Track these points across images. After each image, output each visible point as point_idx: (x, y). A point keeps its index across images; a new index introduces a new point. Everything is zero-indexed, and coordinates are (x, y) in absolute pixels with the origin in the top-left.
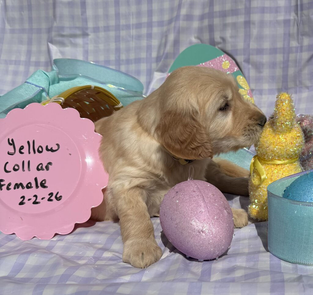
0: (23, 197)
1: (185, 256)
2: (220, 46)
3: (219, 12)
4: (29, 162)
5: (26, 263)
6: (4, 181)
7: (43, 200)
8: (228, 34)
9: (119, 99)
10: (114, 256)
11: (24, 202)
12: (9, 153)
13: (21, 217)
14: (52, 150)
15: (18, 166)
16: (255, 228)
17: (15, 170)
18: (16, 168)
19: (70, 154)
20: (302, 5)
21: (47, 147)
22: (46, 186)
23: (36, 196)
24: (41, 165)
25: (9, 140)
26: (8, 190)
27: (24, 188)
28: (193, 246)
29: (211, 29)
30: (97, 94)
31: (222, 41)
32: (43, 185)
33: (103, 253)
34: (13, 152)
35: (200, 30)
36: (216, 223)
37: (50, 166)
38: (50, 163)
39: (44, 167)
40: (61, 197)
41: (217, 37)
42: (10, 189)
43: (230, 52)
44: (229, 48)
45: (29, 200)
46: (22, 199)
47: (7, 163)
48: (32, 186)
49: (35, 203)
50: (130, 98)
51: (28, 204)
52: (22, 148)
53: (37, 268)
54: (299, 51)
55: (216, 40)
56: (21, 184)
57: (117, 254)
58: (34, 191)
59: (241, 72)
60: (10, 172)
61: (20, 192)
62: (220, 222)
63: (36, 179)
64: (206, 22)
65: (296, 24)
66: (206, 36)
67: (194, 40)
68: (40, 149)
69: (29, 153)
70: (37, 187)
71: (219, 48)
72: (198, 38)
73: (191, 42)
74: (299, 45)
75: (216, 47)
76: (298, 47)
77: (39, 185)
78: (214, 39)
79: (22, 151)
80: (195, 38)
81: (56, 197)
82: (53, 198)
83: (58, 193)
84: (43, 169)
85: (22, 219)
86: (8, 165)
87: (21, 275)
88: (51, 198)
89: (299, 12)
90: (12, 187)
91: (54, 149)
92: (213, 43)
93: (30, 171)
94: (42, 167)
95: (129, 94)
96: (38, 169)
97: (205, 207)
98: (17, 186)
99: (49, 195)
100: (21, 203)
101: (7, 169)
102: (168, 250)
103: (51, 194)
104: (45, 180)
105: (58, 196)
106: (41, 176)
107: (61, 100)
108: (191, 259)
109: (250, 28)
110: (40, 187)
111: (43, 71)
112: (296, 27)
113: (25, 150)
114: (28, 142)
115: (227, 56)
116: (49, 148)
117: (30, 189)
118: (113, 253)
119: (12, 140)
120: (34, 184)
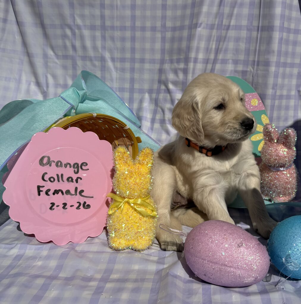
65: (251, 76)
89: (255, 67)
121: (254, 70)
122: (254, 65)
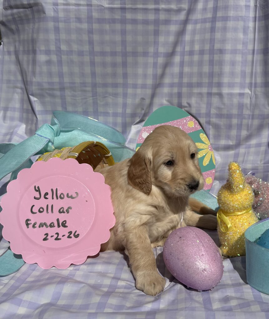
0: (47, 234)
1: (185, 286)
2: (186, 109)
3: (187, 83)
4: (52, 206)
5: (63, 292)
6: (31, 220)
7: (64, 237)
8: (193, 101)
9: (109, 150)
10: (127, 284)
11: (47, 238)
12: (35, 198)
13: (44, 251)
14: (72, 197)
15: (43, 208)
16: (230, 262)
17: (40, 211)
18: (41, 210)
19: (87, 201)
20: (256, 84)
21: (68, 194)
22: (66, 226)
23: (57, 234)
24: (62, 209)
25: (35, 187)
26: (34, 228)
27: (48, 227)
28: (197, 280)
29: (180, 95)
30: (94, 146)
31: (188, 106)
32: (64, 225)
33: (117, 282)
34: (39, 197)
35: (171, 95)
36: (214, 264)
37: (70, 210)
38: (69, 208)
39: (65, 211)
40: (78, 235)
41: (184, 103)
42: (36, 227)
43: (194, 115)
44: (194, 111)
45: (52, 236)
46: (46, 236)
47: (34, 206)
48: (55, 225)
49: (57, 239)
50: (119, 149)
51: (51, 240)
52: (46, 194)
53: (74, 296)
54: (251, 118)
55: (183, 104)
56: (45, 224)
57: (128, 283)
58: (56, 229)
59: (203, 131)
60: (36, 213)
61: (45, 230)
62: (216, 263)
63: (58, 220)
64: (175, 90)
65: (249, 97)
66: (175, 101)
67: (165, 102)
68: (62, 196)
69: (53, 198)
70: (59, 226)
71: (185, 110)
72: (168, 101)
73: (162, 104)
74: (251, 114)
75: (183, 110)
76: (250, 115)
77: (60, 225)
78: (181, 103)
79: (47, 197)
80: (166, 101)
81: (74, 235)
82: (72, 235)
83: (76, 232)
84: (64, 212)
85: (44, 252)
86: (34, 207)
87: (61, 302)
88: (70, 236)
89: (253, 89)
90: (37, 225)
91: (73, 196)
92: (180, 106)
93: (53, 213)
94: (63, 210)
95: (117, 146)
96: (60, 212)
97: (204, 251)
98: (41, 225)
99: (69, 233)
100: (45, 239)
101: (34, 210)
102: (168, 281)
103: (71, 233)
104: (65, 221)
105: (76, 234)
106: (62, 217)
107: (76, 155)
108: (190, 289)
109: (211, 98)
110: (61, 227)
111: (50, 125)
112: (249, 100)
113: (49, 196)
114: (52, 190)
115: (192, 117)
116: (70, 195)
117: (52, 228)
118: (126, 282)
119: (38, 187)
120: (56, 224)
121: (252, 92)
122: (251, 87)
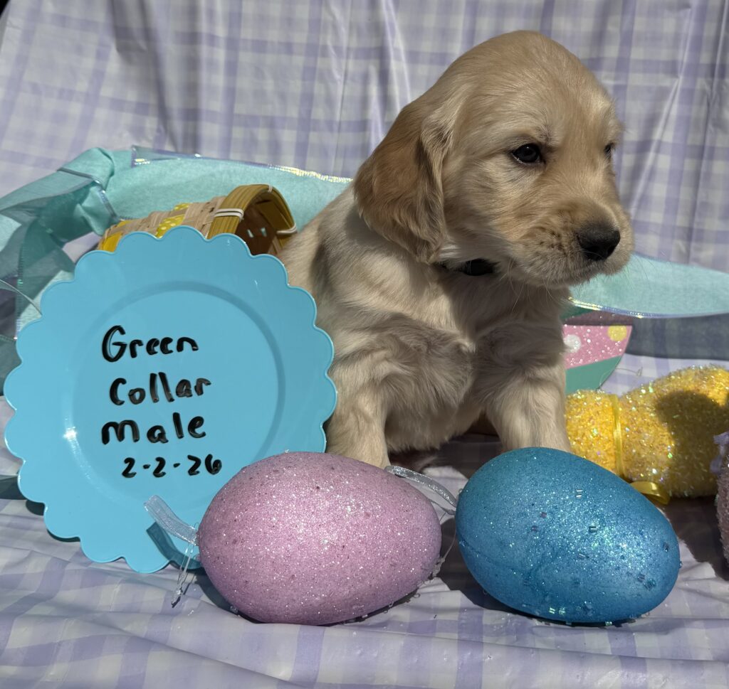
65: (705, 102)
107: (238, 214)
112: (704, 108)
121: (712, 88)
122: (713, 75)
